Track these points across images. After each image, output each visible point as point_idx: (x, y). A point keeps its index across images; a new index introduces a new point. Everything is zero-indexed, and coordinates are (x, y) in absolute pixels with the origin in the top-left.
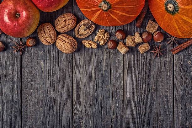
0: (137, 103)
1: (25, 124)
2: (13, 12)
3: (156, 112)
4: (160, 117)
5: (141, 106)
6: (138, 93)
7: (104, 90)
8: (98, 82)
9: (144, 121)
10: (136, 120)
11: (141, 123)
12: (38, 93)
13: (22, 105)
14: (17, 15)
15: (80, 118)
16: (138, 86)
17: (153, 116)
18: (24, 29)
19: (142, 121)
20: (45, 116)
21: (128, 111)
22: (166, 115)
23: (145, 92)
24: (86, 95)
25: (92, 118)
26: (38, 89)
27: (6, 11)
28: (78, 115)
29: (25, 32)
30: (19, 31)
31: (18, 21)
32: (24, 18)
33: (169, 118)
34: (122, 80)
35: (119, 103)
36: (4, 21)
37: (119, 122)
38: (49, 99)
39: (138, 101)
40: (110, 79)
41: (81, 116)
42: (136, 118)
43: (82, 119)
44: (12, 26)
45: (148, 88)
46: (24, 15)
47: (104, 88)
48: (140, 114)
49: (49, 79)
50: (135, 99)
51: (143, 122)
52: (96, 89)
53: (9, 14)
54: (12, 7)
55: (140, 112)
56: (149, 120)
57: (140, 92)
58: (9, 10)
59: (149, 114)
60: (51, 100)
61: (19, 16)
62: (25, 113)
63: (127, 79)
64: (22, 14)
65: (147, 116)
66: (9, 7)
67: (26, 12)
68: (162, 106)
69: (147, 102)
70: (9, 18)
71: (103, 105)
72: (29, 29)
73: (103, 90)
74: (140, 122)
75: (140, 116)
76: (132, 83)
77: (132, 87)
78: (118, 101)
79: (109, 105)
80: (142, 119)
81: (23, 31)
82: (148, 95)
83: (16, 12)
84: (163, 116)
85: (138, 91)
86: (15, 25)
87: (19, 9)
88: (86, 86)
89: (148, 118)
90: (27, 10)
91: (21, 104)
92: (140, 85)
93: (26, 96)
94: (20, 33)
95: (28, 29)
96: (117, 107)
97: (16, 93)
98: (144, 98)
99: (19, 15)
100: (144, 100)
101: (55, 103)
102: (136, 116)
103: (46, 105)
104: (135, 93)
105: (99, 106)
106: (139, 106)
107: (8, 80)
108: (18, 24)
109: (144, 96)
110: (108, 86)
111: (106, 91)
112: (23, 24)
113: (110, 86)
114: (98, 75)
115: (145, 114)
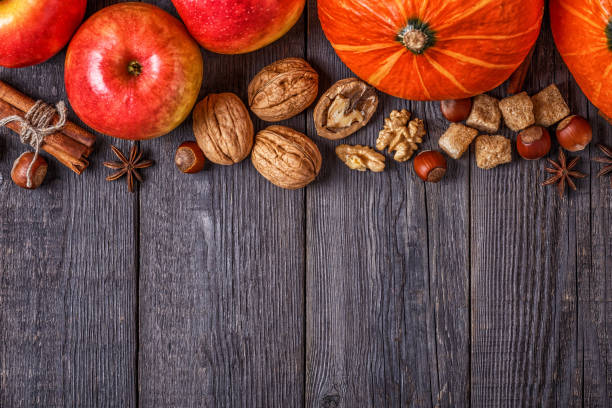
0: (516, 349)
2: (117, 58)
3: (578, 380)
4: (588, 394)
5: (528, 359)
6: (518, 315)
7: (407, 308)
8: (387, 281)
10: (512, 404)
12: (191, 318)
13: (140, 358)
14: (131, 69)
15: (328, 400)
16: (518, 292)
17: (568, 391)
18: (156, 112)
20: (214, 393)
21: (486, 374)
23: (540, 311)
24: (349, 324)
25: (369, 400)
26: (192, 305)
27: (96, 57)
28: (323, 391)
29: (162, 121)
30: (141, 118)
31: (135, 87)
32: (154, 77)
34: (466, 274)
35: (455, 350)
36: (90, 89)
38: (229, 337)
39: (516, 343)
40: (426, 274)
41: (334, 392)
42: (512, 400)
43: (337, 404)
44: (117, 105)
45: (550, 301)
46: (154, 65)
47: (407, 302)
48: (526, 385)
49: (229, 273)
50: (510, 336)
52: (382, 303)
53: (106, 66)
54: (114, 42)
55: (526, 379)
56: (553, 405)
57: (525, 314)
58: (107, 53)
59: (555, 385)
60: (235, 341)
61: (139, 71)
62: (151, 385)
64: (149, 65)
65: (547, 392)
66: (104, 44)
67: (160, 58)
68: (595, 358)
69: (546, 346)
70: (107, 80)
71: (404, 357)
72: (171, 111)
73: (403, 306)
75: (524, 391)
76: (500, 285)
77: (500, 295)
78: (452, 343)
79: (424, 358)
80: (531, 402)
82: (549, 322)
83: (129, 58)
85: (518, 310)
86: (128, 100)
87: (138, 48)
88: (349, 294)
89: (551, 397)
91: (137, 356)
92: (526, 291)
93: (152, 328)
94: (144, 124)
95: (168, 112)
96: (449, 363)
97: (121, 318)
98: (538, 331)
99: (138, 68)
100: (537, 338)
101: (249, 352)
102: (513, 391)
103: (220, 358)
104: (508, 315)
105: (390, 360)
106: (521, 360)
107: (95, 275)
108: (138, 97)
109: (539, 324)
110: (419, 295)
111: (414, 309)
112: (152, 95)
113: (426, 293)
114: (388, 257)
115: (541, 387)
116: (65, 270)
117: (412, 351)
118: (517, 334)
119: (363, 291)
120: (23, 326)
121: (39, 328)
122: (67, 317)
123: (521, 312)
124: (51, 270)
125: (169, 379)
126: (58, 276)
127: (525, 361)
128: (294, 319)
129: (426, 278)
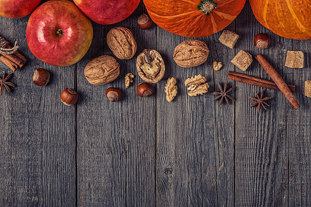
0: (257, 147)
1: (82, 180)
2: (52, 26)
3: (286, 162)
4: (291, 168)
5: (262, 152)
6: (258, 131)
7: (205, 128)
8: (195, 114)
9: (267, 174)
10: (255, 173)
11: (263, 178)
12: (102, 131)
13: (78, 150)
14: (58, 32)
15: (167, 170)
16: (258, 120)
17: (282, 167)
18: (66, 55)
19: (263, 174)
20: (113, 167)
21: (242, 159)
22: (301, 165)
23: (268, 130)
24: (177, 135)
25: (187, 170)
26: (102, 125)
27: (43, 24)
28: (164, 166)
29: (69, 60)
30: (59, 57)
31: (59, 42)
32: (68, 38)
33: (307, 170)
34: (233, 112)
35: (228, 147)
36: (37, 39)
37: (229, 176)
38: (120, 140)
39: (257, 144)
40: (214, 111)
41: (170, 167)
42: (255, 171)
43: (171, 172)
44: (49, 49)
45: (273, 124)
46: (69, 33)
47: (204, 124)
48: (261, 164)
49: (120, 110)
50: (254, 141)
51: (265, 177)
52: (192, 125)
53: (46, 30)
54: (52, 19)
55: (262, 161)
56: (274, 173)
57: (261, 131)
58: (47, 23)
59: (275, 164)
60: (123, 142)
61: (62, 34)
62: (82, 163)
63: (241, 109)
64: (67, 32)
65: (271, 167)
66: (47, 18)
67: (73, 30)
68: (295, 151)
69: (271, 145)
70: (45, 36)
71: (203, 150)
72: (74, 56)
73: (203, 126)
74: (261, 176)
75: (261, 167)
76: (249, 116)
77: (249, 121)
78: (226, 144)
79: (213, 150)
80: (264, 172)
81: (64, 58)
82: (273, 134)
83: (58, 27)
84: (297, 167)
85: (258, 128)
86: (54, 47)
87: (63, 23)
88: (177, 120)
89: (274, 170)
90: (74, 26)
91: (76, 149)
92: (262, 120)
93: (83, 136)
94: (60, 60)
95: (72, 56)
96: (224, 153)
97: (68, 131)
98: (267, 139)
99: (61, 32)
100: (267, 142)
101: (130, 148)
102: (255, 167)
103: (116, 150)
104: (253, 131)
105: (197, 152)
106: (259, 152)
107: (56, 111)
108: (59, 46)
109: (268, 135)
110: (211, 121)
111: (208, 128)
112: (66, 47)
113: (214, 120)
114: (196, 103)
115: (269, 165)
116: (42, 108)
117: (207, 148)
118: (257, 140)
119: (184, 119)
120: (22, 135)
121: (29, 136)
122: (42, 131)
123: (259, 129)
124: (35, 108)
125: (91, 160)
126: (39, 111)
127: (261, 153)
128: (151, 133)
129: (214, 113)
